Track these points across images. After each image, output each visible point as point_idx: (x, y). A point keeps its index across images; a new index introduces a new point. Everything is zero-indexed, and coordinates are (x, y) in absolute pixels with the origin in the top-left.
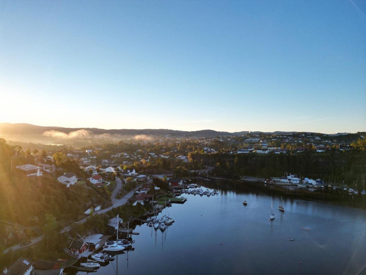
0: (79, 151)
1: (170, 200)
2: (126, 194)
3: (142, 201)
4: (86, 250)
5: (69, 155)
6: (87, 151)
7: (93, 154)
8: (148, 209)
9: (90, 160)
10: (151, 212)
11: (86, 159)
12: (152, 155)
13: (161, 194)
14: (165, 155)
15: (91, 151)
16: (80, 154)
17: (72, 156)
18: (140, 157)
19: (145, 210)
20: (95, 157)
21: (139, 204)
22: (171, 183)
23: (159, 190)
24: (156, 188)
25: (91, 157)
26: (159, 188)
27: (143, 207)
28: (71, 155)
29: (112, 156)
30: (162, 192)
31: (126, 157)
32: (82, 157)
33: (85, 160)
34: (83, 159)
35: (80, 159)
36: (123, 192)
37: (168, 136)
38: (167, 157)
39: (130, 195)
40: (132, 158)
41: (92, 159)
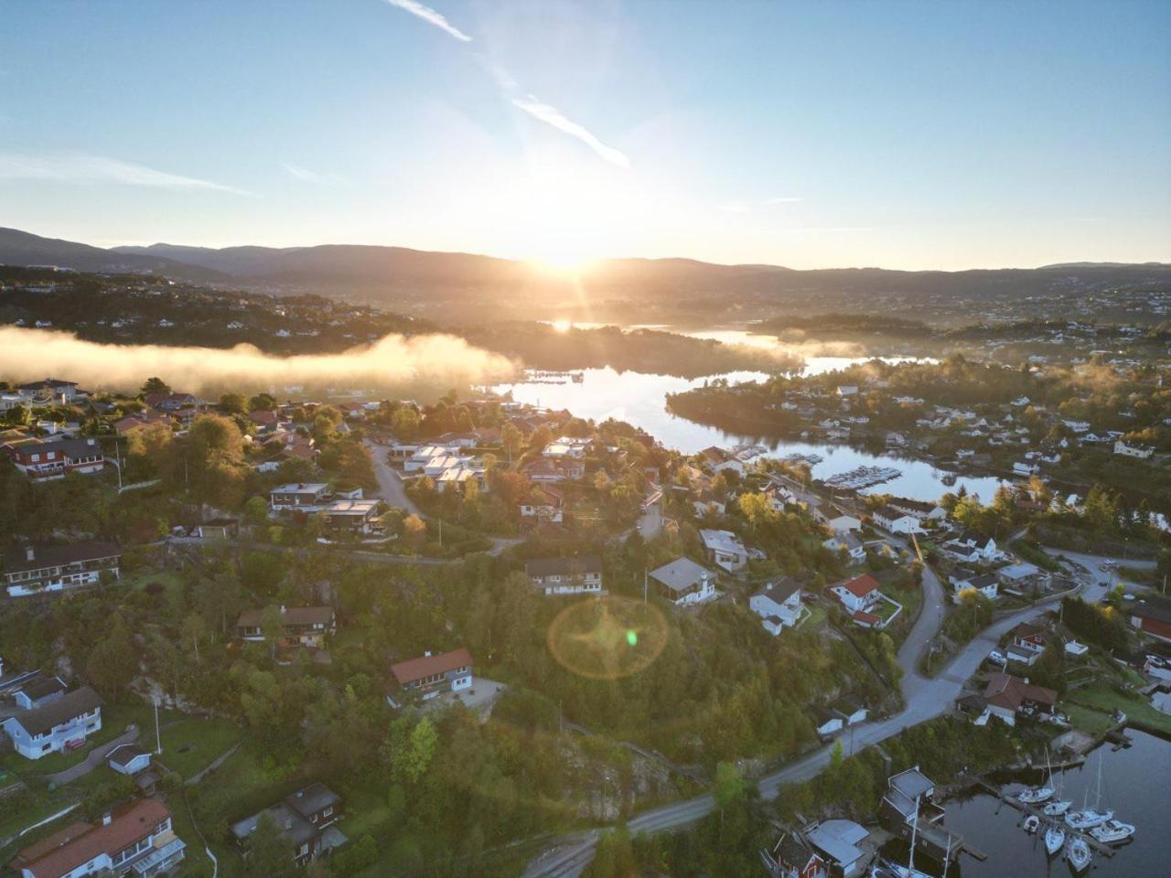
0: (817, 393)
1: (1123, 718)
3: (1012, 712)
4: (818, 872)
5: (786, 405)
6: (839, 392)
7: (859, 408)
8: (1027, 747)
9: (849, 429)
10: (1041, 763)
11: (837, 423)
12: (1076, 431)
13: (1090, 674)
14: (1135, 443)
15: (854, 390)
16: (818, 402)
17: (795, 410)
18: (1024, 435)
19: (1019, 748)
20: (864, 420)
21: (994, 720)
22: (1140, 620)
23: (1081, 660)
24: (1074, 648)
25: (852, 419)
26: (1086, 648)
27: (1012, 736)
28: (795, 406)
29: (920, 421)
30: (1094, 665)
31: (969, 433)
32: (824, 418)
33: (834, 428)
34: (827, 424)
35: (817, 424)
36: (945, 649)
37: (1161, 305)
38: (1143, 454)
40: (991, 441)
41: (853, 426)
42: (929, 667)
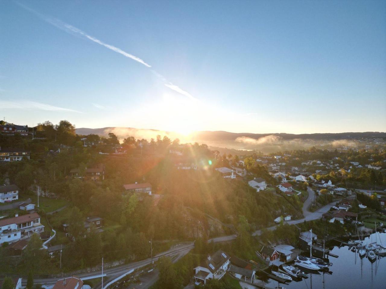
0: (268, 157)
1: (382, 225)
2: (320, 208)
3: (342, 219)
4: (277, 259)
5: (258, 160)
6: (275, 157)
7: (282, 160)
8: (349, 230)
10: (354, 235)
11: (275, 165)
12: (355, 165)
13: (368, 214)
14: (375, 166)
15: (280, 157)
16: (268, 160)
17: (261, 162)
18: (338, 166)
19: (346, 230)
20: (284, 164)
21: (336, 221)
22: (384, 203)
23: (365, 210)
24: (361, 206)
25: (280, 164)
26: (366, 207)
27: (343, 227)
28: (261, 160)
29: (303, 163)
30: (369, 211)
31: (319, 165)
32: (271, 163)
33: (274, 166)
34: (272, 165)
35: (269, 165)
36: (317, 205)
37: (378, 142)
38: (377, 168)
39: (325, 210)
40: (327, 167)
41: (280, 166)
42: (312, 209)
